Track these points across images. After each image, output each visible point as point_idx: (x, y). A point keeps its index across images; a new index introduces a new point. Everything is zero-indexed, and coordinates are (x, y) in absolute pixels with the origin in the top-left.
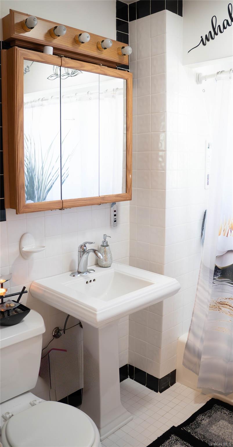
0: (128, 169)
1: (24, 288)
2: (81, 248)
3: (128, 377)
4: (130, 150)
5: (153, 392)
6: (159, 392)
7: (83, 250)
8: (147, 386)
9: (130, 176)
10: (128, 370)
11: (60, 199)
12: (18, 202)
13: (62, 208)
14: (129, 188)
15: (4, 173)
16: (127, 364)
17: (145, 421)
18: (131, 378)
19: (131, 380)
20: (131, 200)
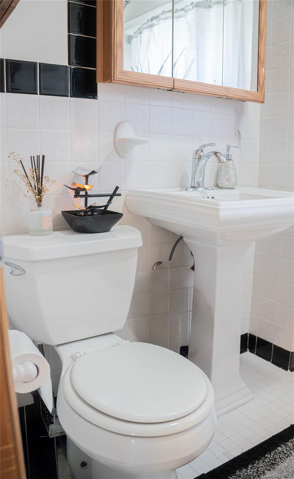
0: (260, 60)
1: (117, 188)
2: (196, 154)
3: (247, 351)
4: (264, 35)
5: (281, 369)
6: (289, 370)
7: (198, 156)
8: (273, 362)
9: (263, 70)
10: (248, 342)
11: (171, 77)
12: (113, 64)
13: (173, 88)
14: (261, 85)
15: (97, 37)
16: (247, 334)
17: (271, 402)
18: (251, 351)
19: (251, 354)
20: (263, 102)
